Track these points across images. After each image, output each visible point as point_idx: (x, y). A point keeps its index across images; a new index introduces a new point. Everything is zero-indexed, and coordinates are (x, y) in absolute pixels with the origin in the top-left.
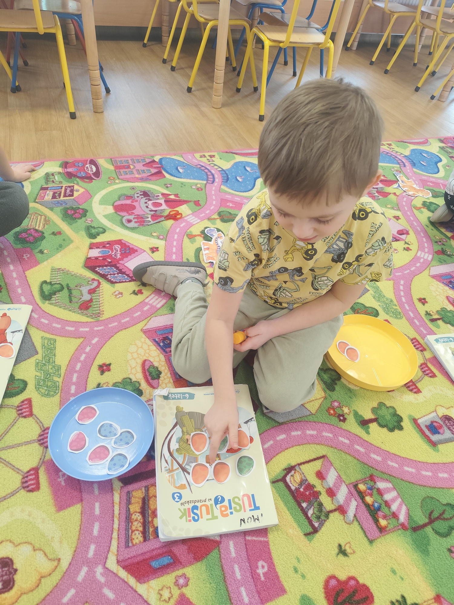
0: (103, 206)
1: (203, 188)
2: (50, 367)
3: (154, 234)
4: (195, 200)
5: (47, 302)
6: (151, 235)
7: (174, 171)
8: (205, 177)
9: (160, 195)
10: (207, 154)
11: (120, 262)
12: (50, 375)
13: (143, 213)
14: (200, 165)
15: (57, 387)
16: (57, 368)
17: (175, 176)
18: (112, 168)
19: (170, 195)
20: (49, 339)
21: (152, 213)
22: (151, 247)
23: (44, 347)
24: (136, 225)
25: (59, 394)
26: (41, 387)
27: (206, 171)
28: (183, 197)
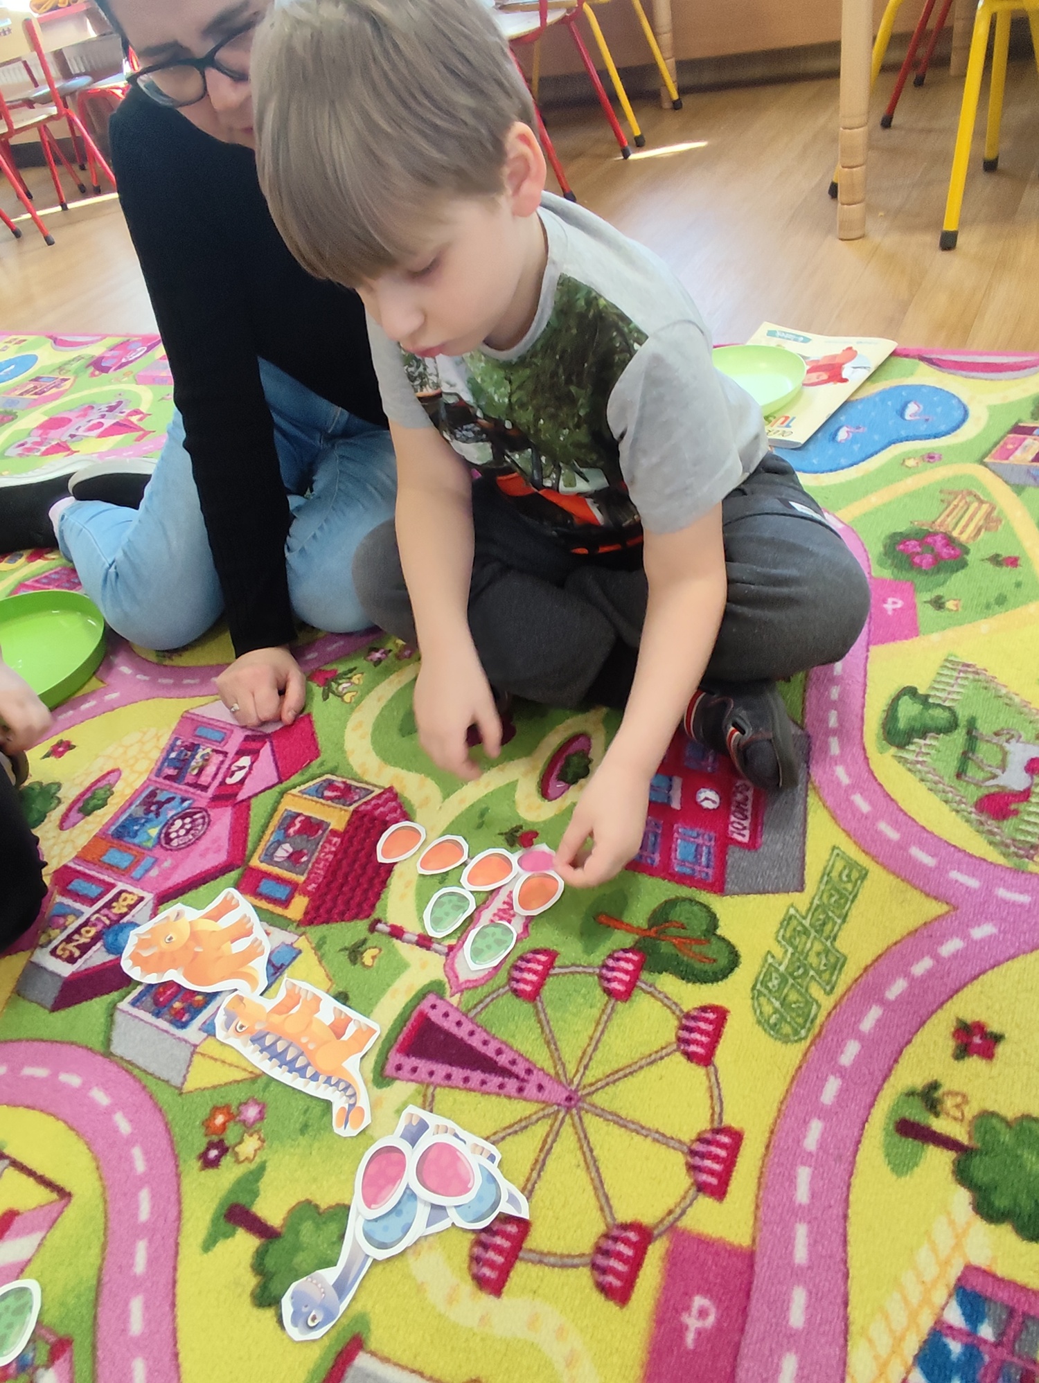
2: (818, 947)
5: (893, 750)
12: (806, 973)
15: (808, 1019)
16: (832, 960)
20: (851, 864)
23: (825, 878)
25: (804, 1045)
26: (766, 992)
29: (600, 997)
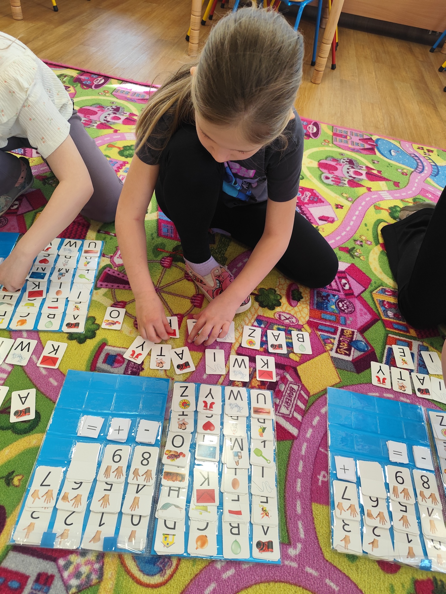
0: (310, 160)
1: (409, 173)
2: (219, 256)
3: (345, 195)
4: (396, 181)
6: (342, 194)
7: (386, 153)
8: (415, 166)
9: (364, 167)
10: (425, 148)
11: (306, 205)
13: (342, 176)
14: (414, 155)
17: (385, 156)
18: (331, 133)
19: (373, 169)
21: (351, 178)
22: (337, 203)
24: (332, 183)
27: (418, 161)
28: (384, 175)
29: (162, 268)
